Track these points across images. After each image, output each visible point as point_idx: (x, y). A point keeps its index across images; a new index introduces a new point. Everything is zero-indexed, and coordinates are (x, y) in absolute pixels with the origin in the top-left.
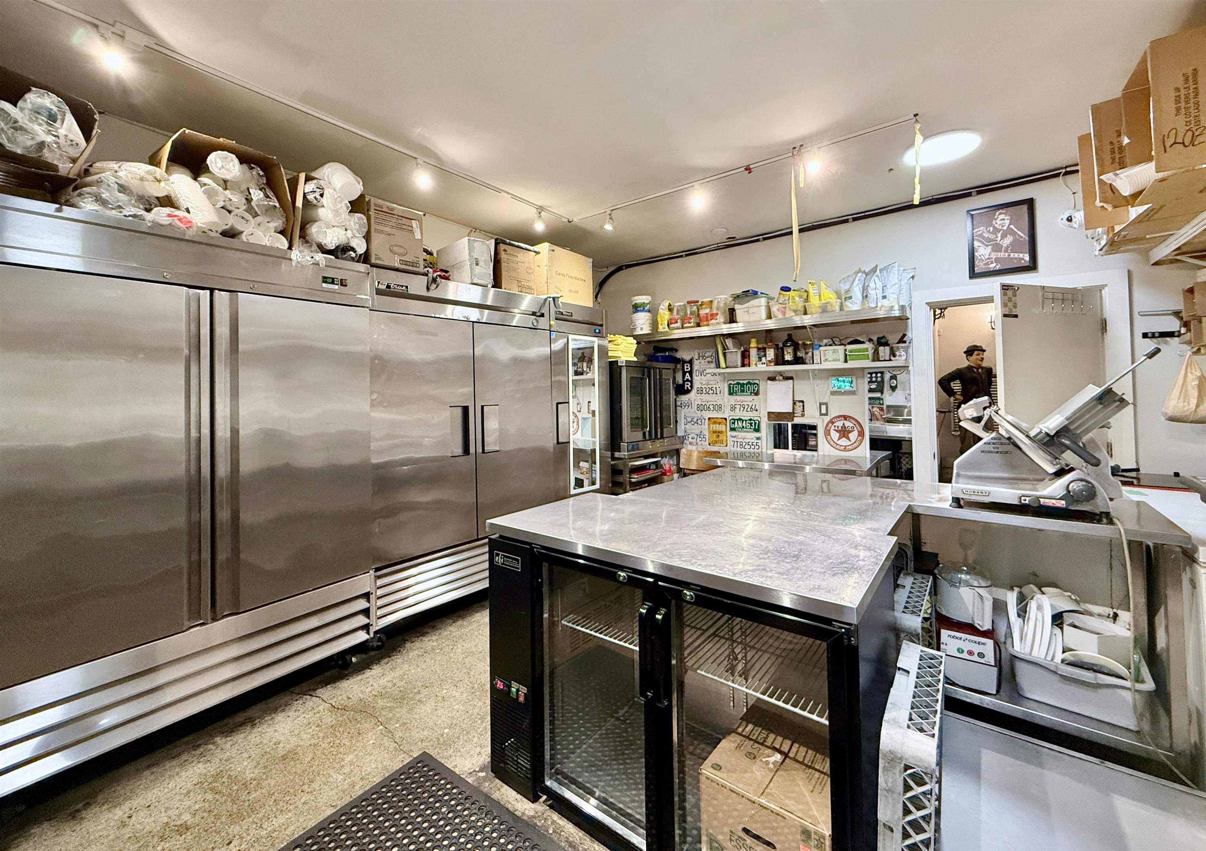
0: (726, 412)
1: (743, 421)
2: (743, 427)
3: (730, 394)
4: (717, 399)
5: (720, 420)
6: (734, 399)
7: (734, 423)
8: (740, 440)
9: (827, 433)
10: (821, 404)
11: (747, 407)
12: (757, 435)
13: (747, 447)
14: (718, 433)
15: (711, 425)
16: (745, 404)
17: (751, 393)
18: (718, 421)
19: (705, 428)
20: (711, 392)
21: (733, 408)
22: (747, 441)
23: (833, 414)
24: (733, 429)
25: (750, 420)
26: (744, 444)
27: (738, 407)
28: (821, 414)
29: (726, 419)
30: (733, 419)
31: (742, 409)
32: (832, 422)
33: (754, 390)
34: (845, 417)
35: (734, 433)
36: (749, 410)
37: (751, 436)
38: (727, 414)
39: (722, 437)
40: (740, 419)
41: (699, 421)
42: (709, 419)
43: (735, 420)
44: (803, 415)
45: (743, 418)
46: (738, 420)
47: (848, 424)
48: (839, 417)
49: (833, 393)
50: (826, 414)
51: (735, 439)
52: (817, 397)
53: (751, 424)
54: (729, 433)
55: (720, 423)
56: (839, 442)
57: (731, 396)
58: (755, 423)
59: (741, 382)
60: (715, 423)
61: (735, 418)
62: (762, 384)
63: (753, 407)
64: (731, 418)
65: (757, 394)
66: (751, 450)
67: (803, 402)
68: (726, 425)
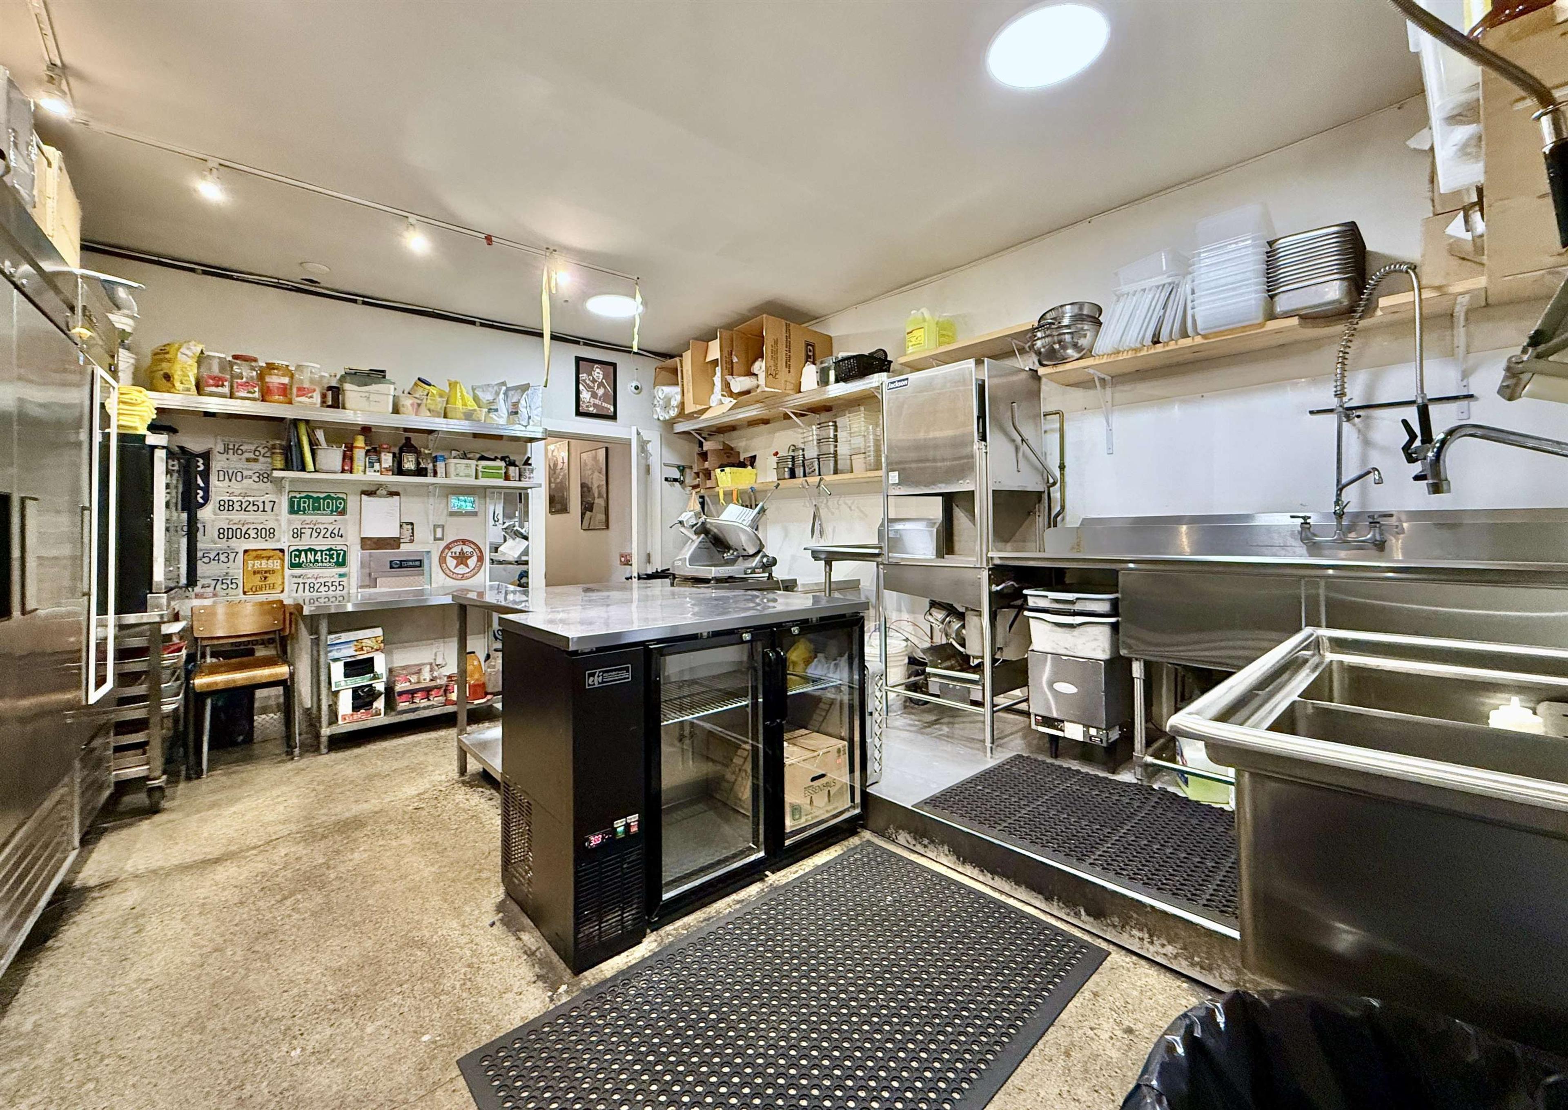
0: (283, 540)
1: (316, 552)
2: (316, 561)
3: (293, 511)
4: (266, 520)
5: (272, 553)
6: (298, 520)
7: (299, 556)
8: (309, 581)
9: (442, 560)
10: (435, 527)
11: (323, 532)
12: (342, 570)
13: (322, 589)
14: (265, 574)
15: (250, 563)
16: (322, 527)
17: (332, 511)
18: (265, 554)
19: (236, 569)
20: (250, 508)
21: (298, 534)
22: (322, 580)
23: (449, 539)
24: (293, 566)
25: (330, 550)
26: (317, 586)
27: (309, 531)
28: (436, 539)
29: (282, 551)
30: (297, 550)
31: (315, 534)
32: (448, 547)
33: (338, 508)
34: (464, 542)
35: (297, 571)
36: (328, 535)
37: (331, 573)
38: (285, 541)
39: (271, 579)
40: (311, 550)
41: (223, 558)
42: (246, 551)
43: (300, 551)
44: (412, 541)
45: (317, 548)
46: (306, 551)
47: (467, 549)
48: (456, 541)
49: (452, 514)
50: (442, 539)
51: (300, 580)
52: (431, 517)
53: (331, 556)
54: (288, 572)
55: (269, 558)
56: (456, 571)
57: (293, 516)
58: (338, 555)
59: (315, 495)
60: (258, 557)
61: (301, 548)
62: (352, 502)
63: (336, 532)
64: (292, 549)
65: (343, 512)
66: (330, 592)
67: (412, 524)
68: (283, 560)
